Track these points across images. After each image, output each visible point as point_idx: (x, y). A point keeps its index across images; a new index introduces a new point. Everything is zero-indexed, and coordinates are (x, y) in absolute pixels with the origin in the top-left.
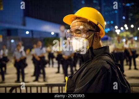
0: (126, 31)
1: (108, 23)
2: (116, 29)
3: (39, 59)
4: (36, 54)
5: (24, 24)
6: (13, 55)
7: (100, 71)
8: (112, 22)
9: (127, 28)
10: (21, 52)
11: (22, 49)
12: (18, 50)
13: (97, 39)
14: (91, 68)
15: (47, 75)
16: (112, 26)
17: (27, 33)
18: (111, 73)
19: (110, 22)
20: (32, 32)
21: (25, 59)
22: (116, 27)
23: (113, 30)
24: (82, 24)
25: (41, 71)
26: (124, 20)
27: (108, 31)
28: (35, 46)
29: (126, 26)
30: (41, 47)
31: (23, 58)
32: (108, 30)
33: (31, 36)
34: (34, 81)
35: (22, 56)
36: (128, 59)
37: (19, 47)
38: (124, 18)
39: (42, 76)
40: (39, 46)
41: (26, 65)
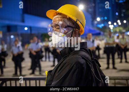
0: (119, 26)
1: (102, 18)
2: (109, 25)
3: (34, 54)
4: (32, 49)
5: (23, 21)
6: (11, 50)
7: (74, 65)
8: (106, 18)
9: (120, 24)
10: (19, 47)
11: (19, 44)
12: (16, 45)
13: (76, 35)
14: (66, 63)
15: (42, 69)
16: (105, 22)
17: (26, 29)
18: (85, 68)
19: (104, 18)
20: (30, 28)
21: (22, 54)
22: (110, 23)
23: (107, 25)
24: (62, 19)
25: (38, 65)
26: (118, 16)
27: (102, 27)
28: (32, 41)
29: (119, 21)
30: (36, 42)
31: (20, 53)
32: (102, 25)
33: (29, 32)
34: (31, 74)
35: (19, 51)
36: (119, 53)
37: (16, 42)
38: (117, 14)
39: (38, 69)
40: (35, 41)
41: (23, 59)
